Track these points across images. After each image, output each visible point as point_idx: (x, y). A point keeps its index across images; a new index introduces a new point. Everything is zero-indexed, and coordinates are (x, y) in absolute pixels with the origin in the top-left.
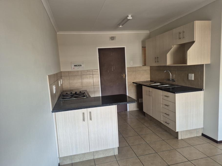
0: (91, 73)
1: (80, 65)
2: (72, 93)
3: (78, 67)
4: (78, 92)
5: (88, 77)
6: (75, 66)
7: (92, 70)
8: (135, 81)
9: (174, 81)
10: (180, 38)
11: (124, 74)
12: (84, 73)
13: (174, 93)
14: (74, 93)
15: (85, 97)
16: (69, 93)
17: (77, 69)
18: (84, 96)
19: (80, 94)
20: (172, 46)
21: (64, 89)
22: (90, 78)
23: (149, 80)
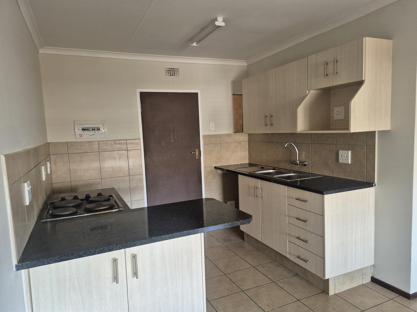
0: (124, 147)
1: (96, 129)
2: (78, 198)
3: (92, 133)
4: (93, 196)
5: (117, 156)
6: (83, 130)
7: (127, 140)
8: (219, 165)
9: (305, 165)
10: (327, 75)
11: (196, 150)
12: (105, 147)
13: (322, 193)
14: (82, 196)
15: (113, 211)
16: (68, 196)
17: (87, 136)
18: (112, 207)
19: (99, 199)
20: (308, 92)
21: (54, 185)
22: (120, 158)
23: (247, 162)
